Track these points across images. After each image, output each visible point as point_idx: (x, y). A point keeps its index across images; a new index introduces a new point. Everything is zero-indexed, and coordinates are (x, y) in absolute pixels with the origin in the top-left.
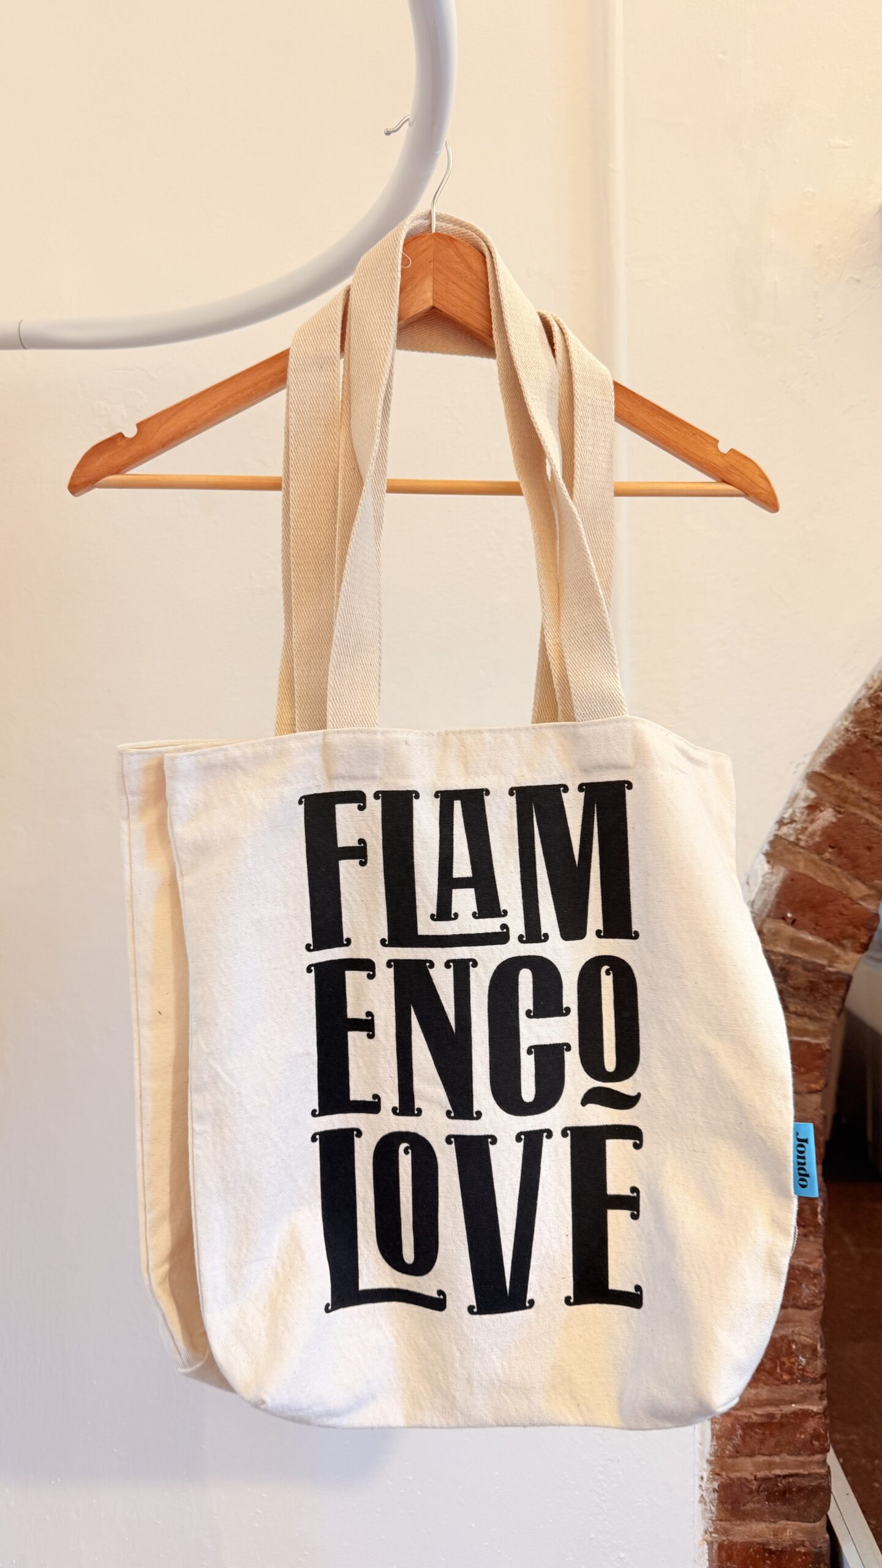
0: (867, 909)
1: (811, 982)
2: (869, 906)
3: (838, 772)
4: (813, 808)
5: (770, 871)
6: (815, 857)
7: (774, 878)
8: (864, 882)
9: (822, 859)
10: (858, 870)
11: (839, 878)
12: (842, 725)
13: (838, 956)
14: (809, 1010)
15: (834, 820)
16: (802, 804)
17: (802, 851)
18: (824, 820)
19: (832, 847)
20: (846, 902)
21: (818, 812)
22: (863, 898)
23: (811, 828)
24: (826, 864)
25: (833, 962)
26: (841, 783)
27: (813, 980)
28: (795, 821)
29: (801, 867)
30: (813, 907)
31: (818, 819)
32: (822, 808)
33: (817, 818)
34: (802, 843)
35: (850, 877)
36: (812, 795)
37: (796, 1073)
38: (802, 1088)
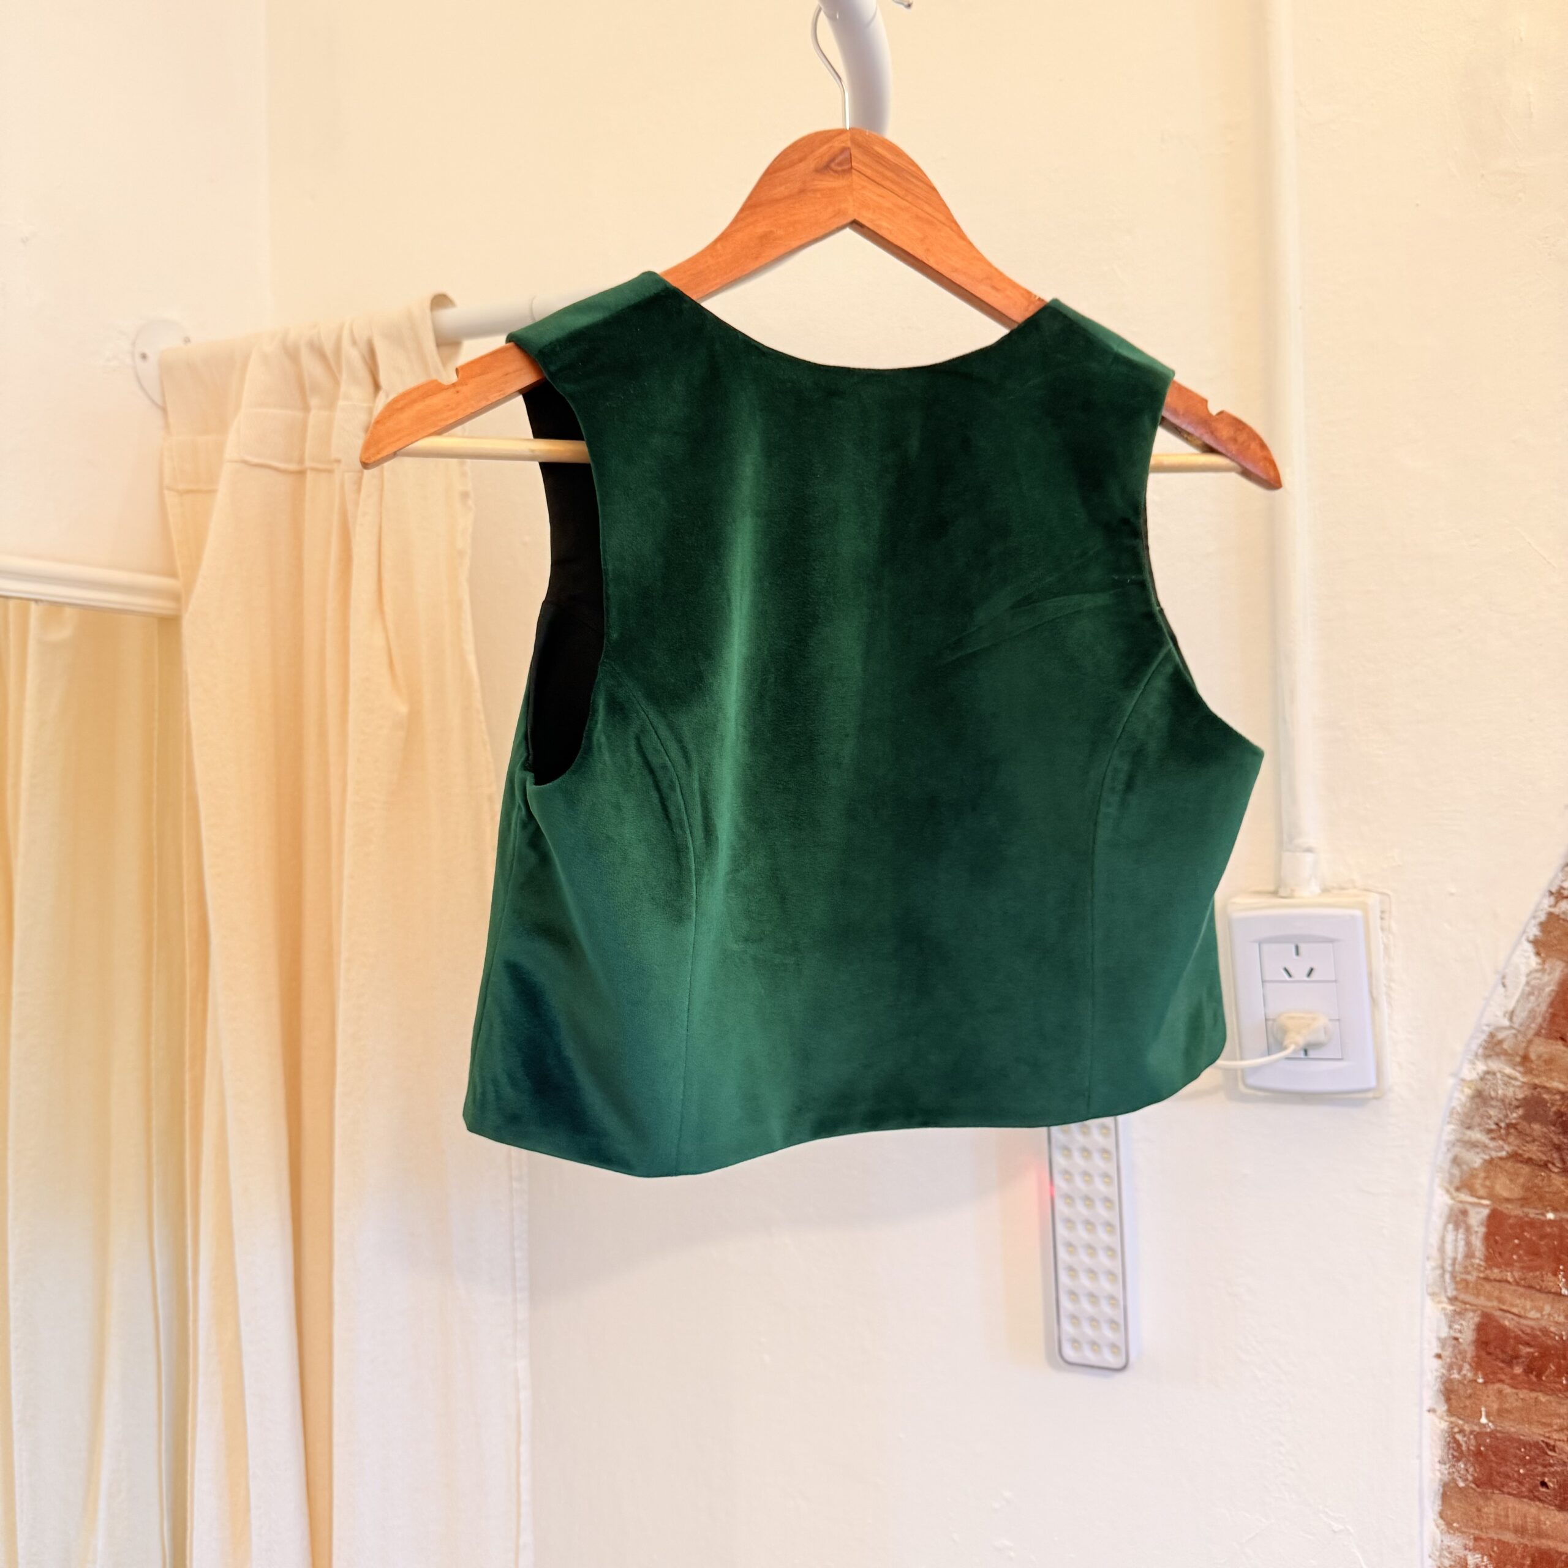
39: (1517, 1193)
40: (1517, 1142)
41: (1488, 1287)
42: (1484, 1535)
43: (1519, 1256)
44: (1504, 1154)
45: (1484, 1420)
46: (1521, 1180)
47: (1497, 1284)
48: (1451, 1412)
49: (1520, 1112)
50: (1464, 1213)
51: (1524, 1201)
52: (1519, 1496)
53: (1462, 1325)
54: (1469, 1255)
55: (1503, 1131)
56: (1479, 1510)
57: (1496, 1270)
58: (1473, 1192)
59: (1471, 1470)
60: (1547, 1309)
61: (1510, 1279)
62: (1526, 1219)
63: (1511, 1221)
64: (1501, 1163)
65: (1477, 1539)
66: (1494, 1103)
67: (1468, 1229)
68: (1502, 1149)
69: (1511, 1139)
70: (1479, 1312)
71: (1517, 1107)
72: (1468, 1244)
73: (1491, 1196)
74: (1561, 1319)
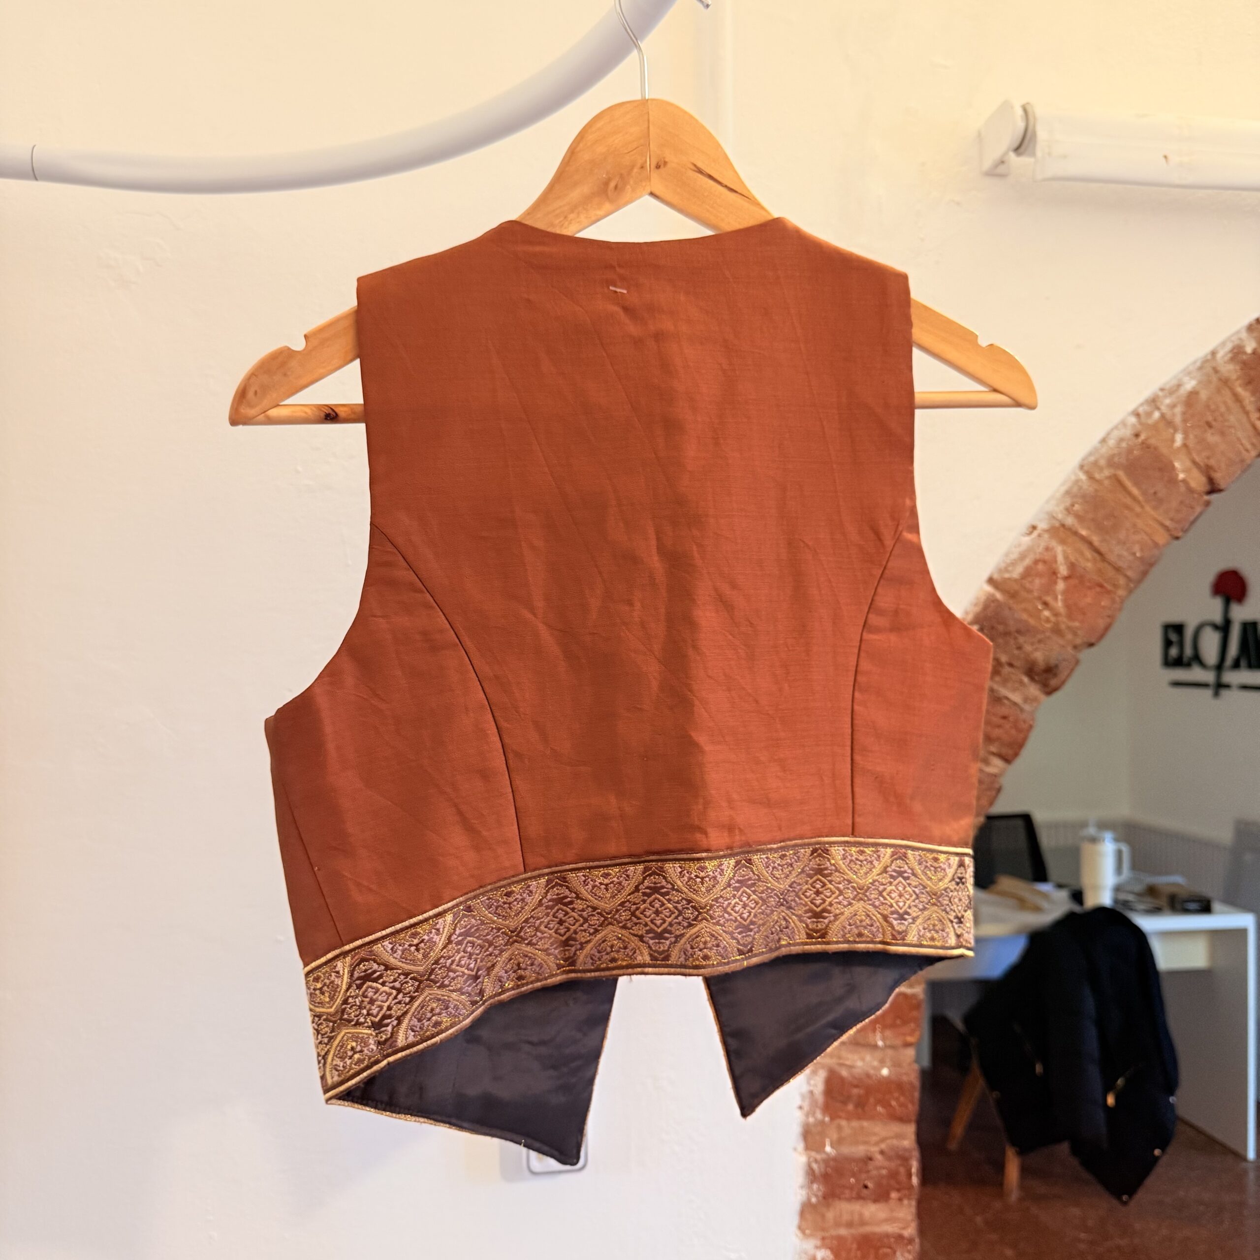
37: (893, 1026)
38: (898, 1042)
42: (827, 1234)
45: (828, 1149)
48: (808, 1148)
52: (849, 1200)
53: (815, 1080)
56: (823, 1216)
59: (821, 1187)
60: (868, 1058)
65: (823, 1239)
70: (827, 1068)
74: (876, 1063)
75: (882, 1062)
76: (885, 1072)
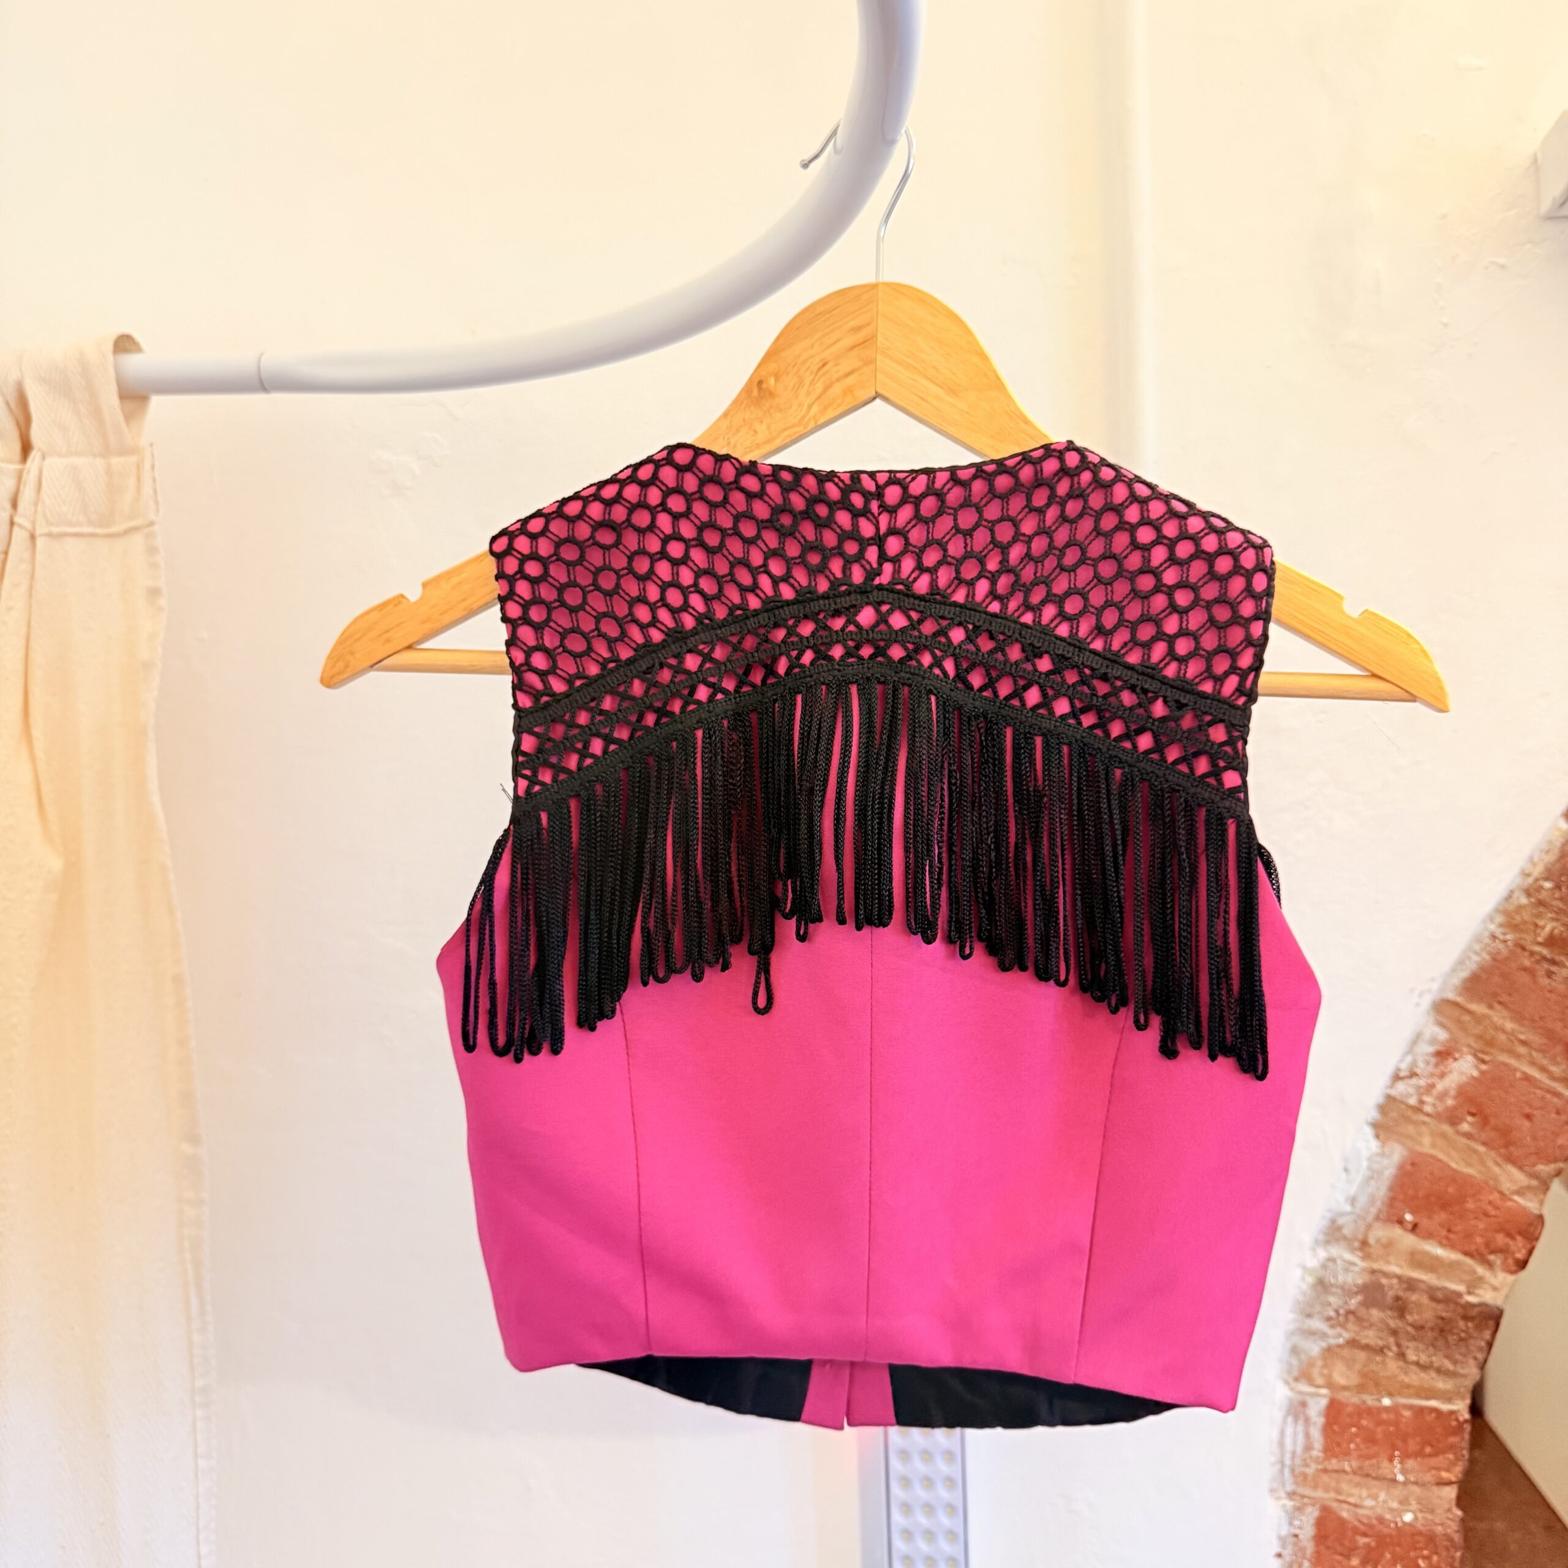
0: (1524, 1208)
1: (1442, 1318)
2: (1529, 1204)
3: (1480, 1000)
4: (1444, 1055)
5: (1379, 1150)
6: (1447, 1128)
7: (1385, 1162)
8: (1521, 1168)
9: (1458, 1132)
10: (1512, 1149)
11: (1482, 1162)
12: (1486, 929)
13: (1481, 1279)
14: (1439, 1360)
15: (1475, 1073)
16: (1426, 1049)
17: (1426, 1119)
18: (1462, 1073)
19: (1473, 1115)
20: (1495, 1197)
21: (1451, 1060)
22: (1519, 1192)
23: (1440, 1086)
24: (1464, 1140)
25: (1475, 1287)
26: (1485, 1017)
27: (1444, 1314)
28: (1416, 1075)
29: (1426, 1145)
30: (1444, 1206)
31: (1451, 1072)
32: (1457, 1055)
33: (1449, 1069)
34: (1428, 1109)
35: (1499, 1160)
36: (1443, 1035)
37: (1419, 1454)
38: (1428, 1477)
39: (1354, 1379)
40: (1356, 1328)
41: (1325, 1478)
43: (1357, 1445)
44: (1341, 1341)
46: (1358, 1366)
47: (1335, 1475)
49: (1359, 1298)
50: (1304, 1404)
51: (1361, 1388)
53: (1301, 1520)
54: (1308, 1448)
55: (1341, 1319)
57: (1334, 1461)
58: (1311, 1382)
60: (1382, 1496)
61: (1347, 1468)
62: (1363, 1407)
63: (1349, 1409)
64: (1338, 1350)
66: (1334, 1290)
67: (1307, 1420)
68: (1340, 1336)
69: (1350, 1326)
70: (1318, 1506)
71: (1357, 1293)
72: (1307, 1435)
73: (1330, 1385)
74: (1395, 1505)
75: (1404, 1502)
76: (1408, 1517)
